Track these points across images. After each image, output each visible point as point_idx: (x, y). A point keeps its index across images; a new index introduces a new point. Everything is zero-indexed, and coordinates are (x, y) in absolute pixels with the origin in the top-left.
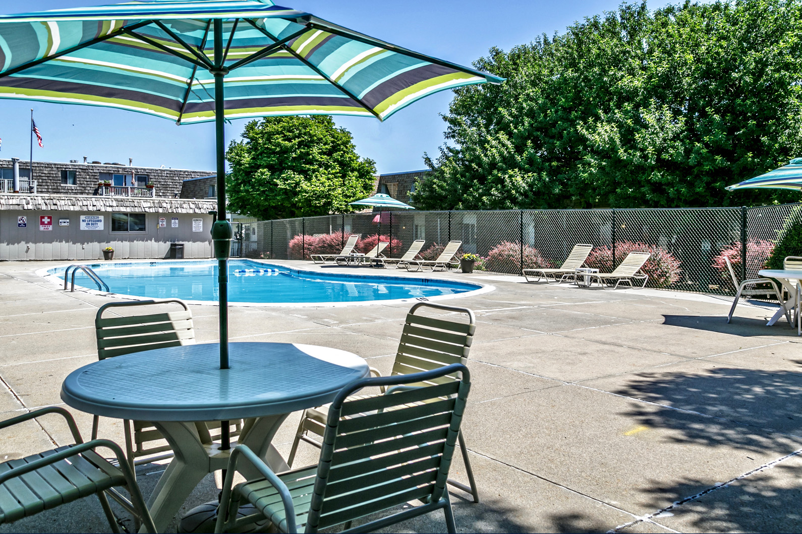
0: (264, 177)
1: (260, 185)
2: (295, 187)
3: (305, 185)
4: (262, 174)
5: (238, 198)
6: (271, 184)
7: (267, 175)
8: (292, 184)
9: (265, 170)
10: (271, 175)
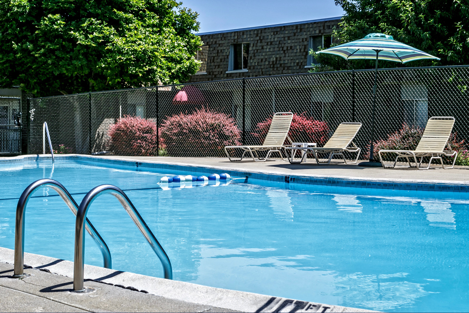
0: (55, 27)
1: (47, 40)
2: (104, 44)
3: (119, 41)
4: (53, 22)
5: (7, 61)
6: (64, 40)
7: (60, 24)
8: (99, 38)
9: (57, 16)
10: (65, 25)
